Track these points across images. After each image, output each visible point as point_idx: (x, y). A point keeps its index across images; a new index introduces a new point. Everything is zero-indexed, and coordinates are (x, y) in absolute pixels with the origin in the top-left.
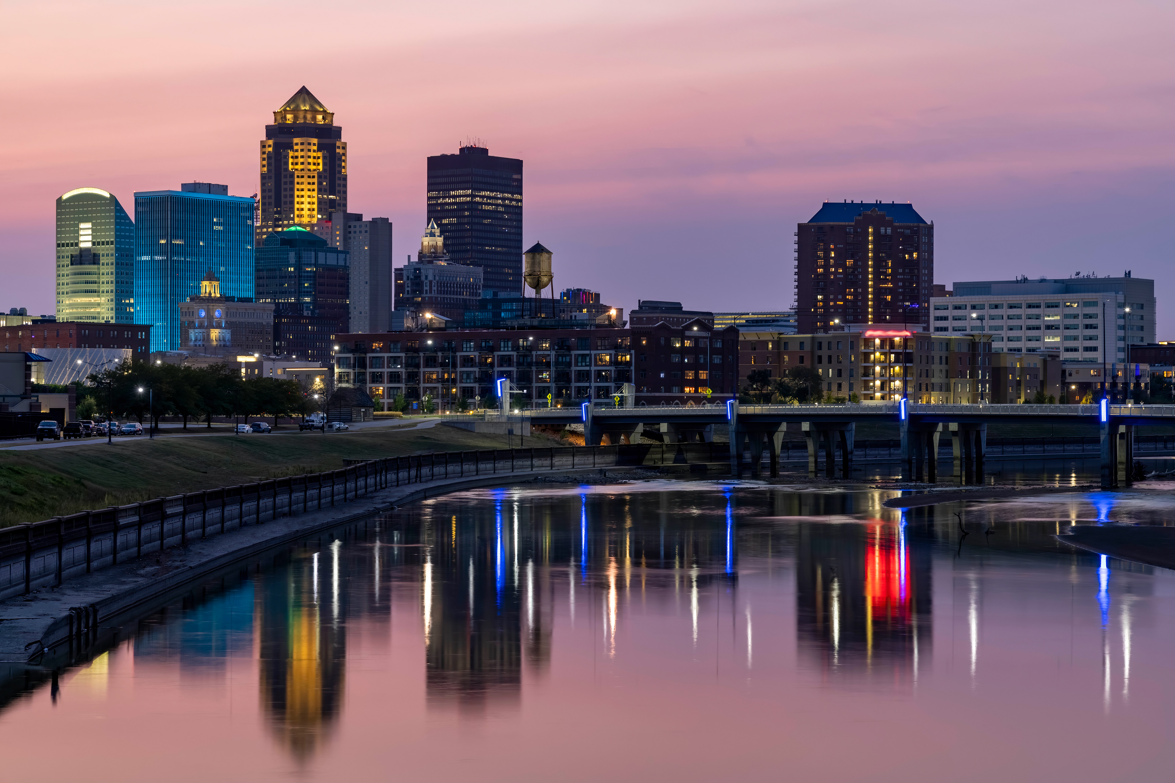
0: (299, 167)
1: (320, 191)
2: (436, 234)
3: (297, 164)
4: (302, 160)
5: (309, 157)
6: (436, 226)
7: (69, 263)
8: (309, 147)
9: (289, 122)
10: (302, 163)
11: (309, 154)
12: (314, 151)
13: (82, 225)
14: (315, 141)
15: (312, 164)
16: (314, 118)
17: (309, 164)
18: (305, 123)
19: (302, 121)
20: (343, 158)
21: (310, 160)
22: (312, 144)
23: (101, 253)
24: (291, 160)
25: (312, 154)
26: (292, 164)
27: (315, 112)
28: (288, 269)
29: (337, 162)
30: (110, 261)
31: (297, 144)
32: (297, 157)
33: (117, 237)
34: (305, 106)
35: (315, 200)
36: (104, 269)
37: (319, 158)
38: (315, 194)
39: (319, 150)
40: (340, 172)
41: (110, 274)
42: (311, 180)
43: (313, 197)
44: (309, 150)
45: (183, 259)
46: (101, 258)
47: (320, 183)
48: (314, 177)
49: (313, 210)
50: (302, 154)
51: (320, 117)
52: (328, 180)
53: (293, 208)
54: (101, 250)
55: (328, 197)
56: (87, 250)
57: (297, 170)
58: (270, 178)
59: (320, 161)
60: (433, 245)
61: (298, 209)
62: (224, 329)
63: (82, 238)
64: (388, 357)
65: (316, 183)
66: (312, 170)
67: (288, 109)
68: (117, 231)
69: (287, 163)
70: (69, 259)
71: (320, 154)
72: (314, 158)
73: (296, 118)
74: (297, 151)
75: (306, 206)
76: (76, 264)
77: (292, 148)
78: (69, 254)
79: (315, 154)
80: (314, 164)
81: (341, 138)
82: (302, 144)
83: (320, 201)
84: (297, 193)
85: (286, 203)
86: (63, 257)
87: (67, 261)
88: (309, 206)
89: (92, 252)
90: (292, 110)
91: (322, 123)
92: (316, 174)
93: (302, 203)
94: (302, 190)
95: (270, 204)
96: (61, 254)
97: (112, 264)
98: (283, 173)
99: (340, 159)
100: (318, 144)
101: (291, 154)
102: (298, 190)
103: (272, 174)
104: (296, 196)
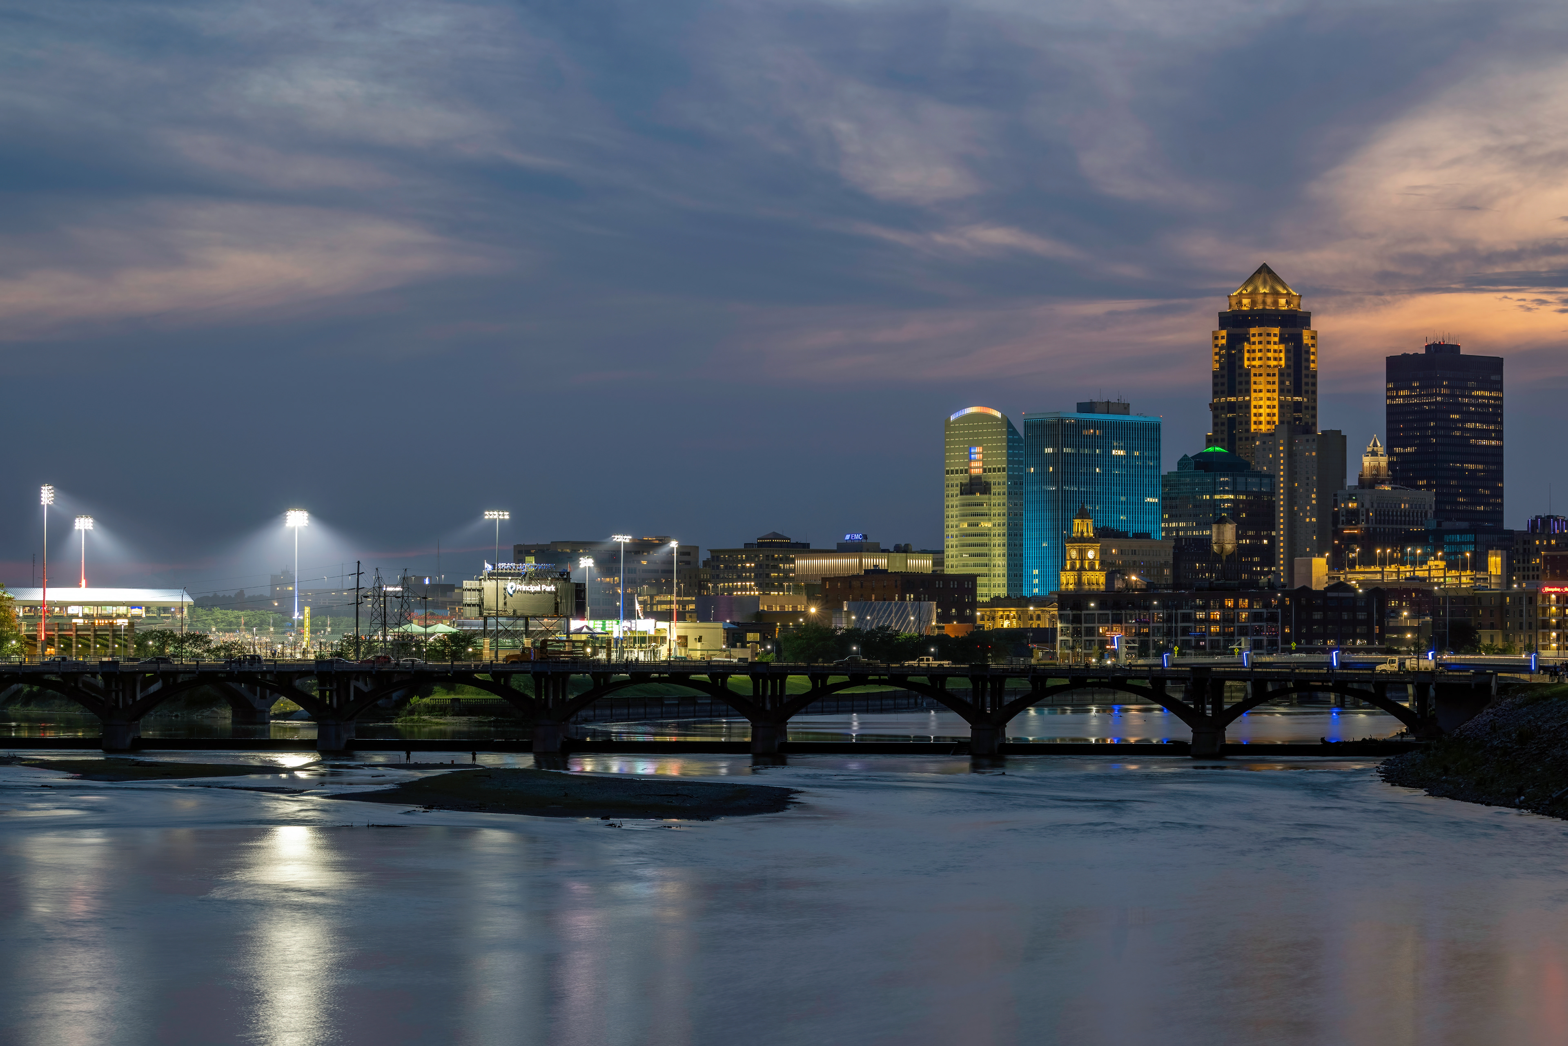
0: (1256, 363)
1: (1281, 392)
2: (1379, 453)
3: (1254, 359)
4: (1259, 355)
5: (1269, 351)
7: (959, 492)
8: (1268, 339)
9: (1245, 309)
10: (1260, 359)
11: (1269, 347)
12: (1275, 343)
13: (973, 450)
14: (1276, 330)
15: (1272, 359)
16: (1276, 303)
17: (1269, 359)
18: (1264, 309)
19: (1261, 307)
20: (1312, 350)
21: (1270, 355)
22: (1272, 335)
23: (992, 481)
24: (1246, 355)
25: (1272, 347)
26: (1248, 359)
27: (1278, 294)
28: (1203, 497)
29: (1304, 356)
30: (1002, 491)
31: (1254, 335)
32: (1254, 351)
33: (1009, 461)
34: (1265, 287)
35: (1276, 403)
36: (995, 500)
37: (1281, 351)
38: (1276, 395)
39: (1282, 341)
40: (1308, 368)
41: (1002, 505)
42: (1270, 379)
43: (1274, 399)
44: (1269, 343)
45: (1076, 489)
46: (992, 486)
47: (1282, 383)
48: (1274, 375)
49: (1274, 415)
50: (1260, 347)
51: (1282, 301)
52: (1292, 378)
53: (1249, 413)
54: (992, 477)
55: (1292, 399)
56: (978, 478)
57: (1254, 366)
58: (1223, 376)
59: (1282, 355)
60: (1375, 465)
61: (1255, 415)
62: (1097, 571)
63: (973, 464)
65: (1277, 383)
66: (1272, 366)
67: (1244, 292)
68: (1009, 454)
69: (1241, 359)
70: (959, 488)
71: (1282, 347)
72: (1275, 351)
73: (1254, 303)
74: (1254, 343)
75: (1264, 411)
76: (967, 494)
77: (1248, 340)
78: (958, 482)
79: (1276, 347)
80: (1275, 359)
81: (1309, 326)
82: (1260, 335)
83: (1281, 406)
84: (1253, 395)
85: (1240, 407)
86: (952, 486)
87: (957, 490)
88: (1268, 411)
89: (983, 480)
90: (1251, 293)
91: (1286, 308)
92: (1276, 371)
93: (1261, 407)
94: (1261, 391)
95: (1223, 408)
96: (950, 482)
97: (1004, 494)
98: (1238, 371)
99: (1308, 352)
100: (1281, 335)
101: (1247, 346)
102: (1255, 391)
103: (1225, 372)
104: (1252, 399)
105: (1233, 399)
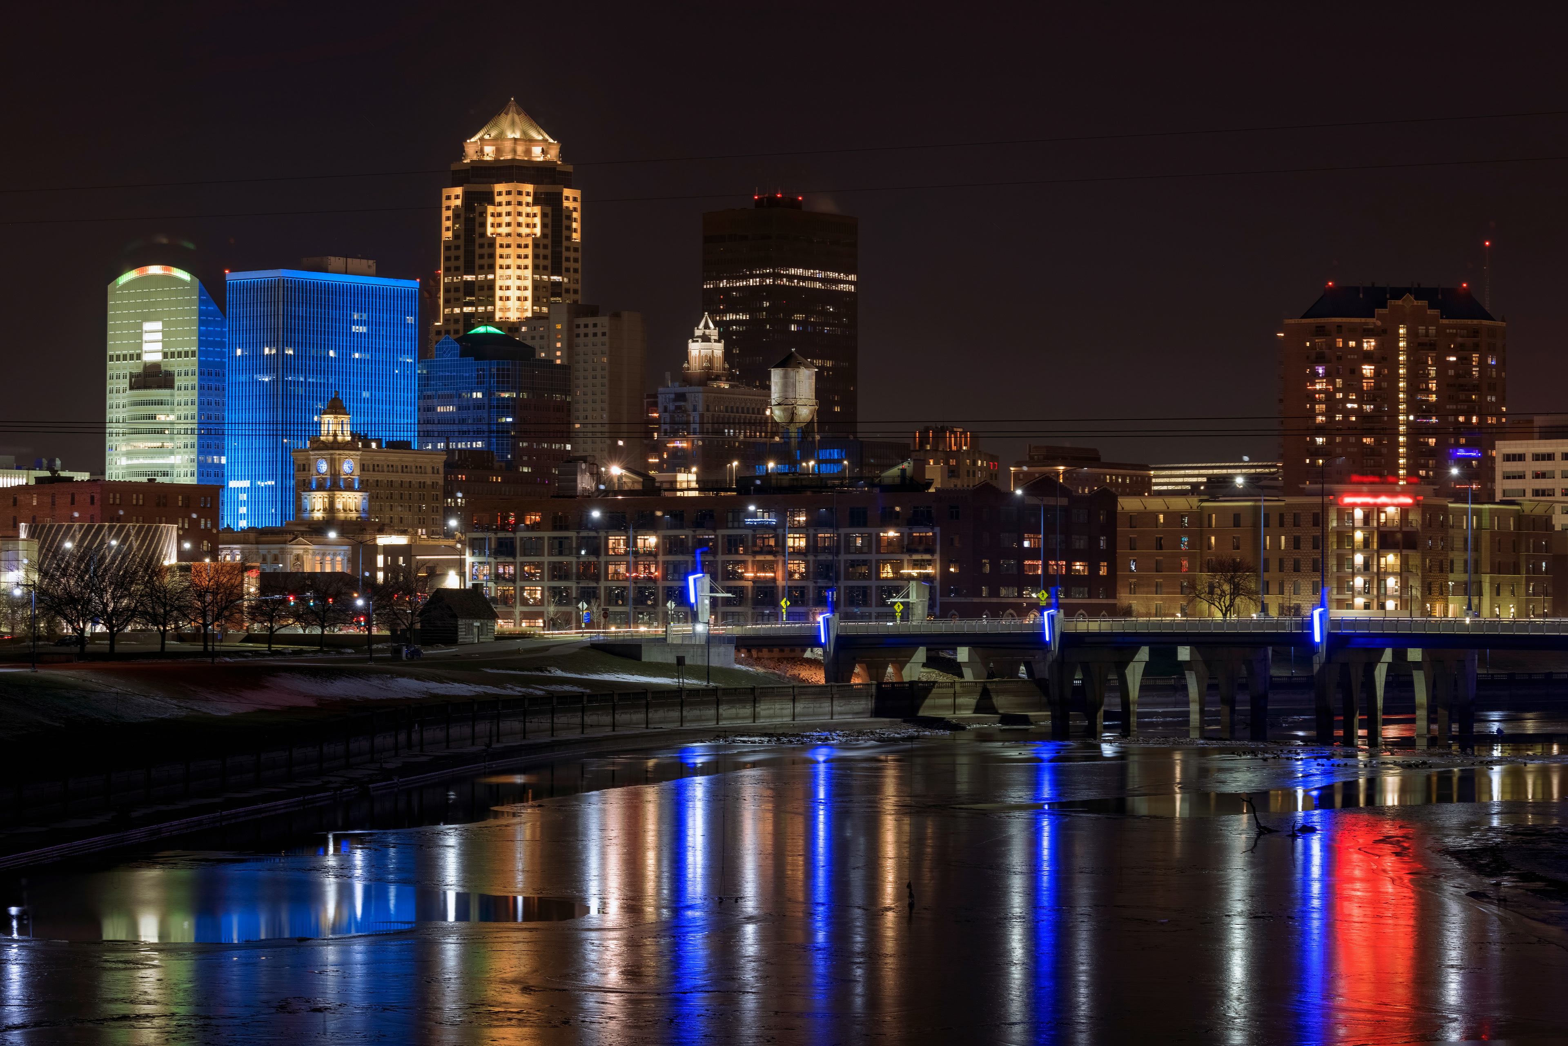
0: (504, 230)
1: (536, 268)
2: (713, 338)
3: (499, 225)
4: (508, 219)
5: (520, 214)
6: (711, 325)
7: (127, 386)
8: (520, 198)
9: (488, 158)
10: (508, 224)
11: (520, 209)
12: (528, 204)
13: (147, 326)
14: (529, 188)
15: (524, 225)
16: (528, 152)
17: (519, 225)
18: (513, 160)
19: (509, 157)
20: (575, 215)
21: (520, 219)
22: (524, 194)
23: (176, 370)
24: (490, 220)
25: (525, 209)
26: (492, 225)
27: (530, 141)
28: (471, 395)
29: (565, 222)
30: (190, 384)
31: (500, 194)
32: (500, 215)
33: (201, 343)
34: (514, 132)
35: (529, 283)
36: (179, 396)
37: (535, 215)
38: (528, 273)
39: (535, 203)
40: (569, 238)
41: (190, 403)
42: (522, 252)
43: (526, 278)
44: (520, 204)
45: (302, 379)
46: (176, 378)
47: (536, 257)
48: (526, 246)
49: (526, 299)
50: (509, 209)
51: (538, 150)
52: (550, 252)
53: (493, 296)
54: (175, 365)
55: (549, 278)
56: (156, 366)
57: (500, 235)
58: (457, 248)
59: (537, 220)
60: (706, 356)
61: (501, 299)
62: (357, 491)
63: (146, 347)
64: (549, 538)
65: (530, 257)
66: (524, 234)
67: (487, 137)
68: (201, 334)
69: (483, 225)
70: (127, 380)
71: (537, 210)
72: (528, 215)
73: (498, 151)
74: (500, 204)
75: (513, 293)
76: (139, 388)
77: (491, 200)
78: (127, 372)
79: (529, 210)
80: (528, 226)
81: (571, 184)
82: (509, 193)
83: (536, 286)
84: (499, 272)
85: (481, 288)
86: (118, 377)
87: (125, 383)
88: (519, 293)
89: (163, 368)
90: (495, 139)
91: (541, 159)
92: (529, 241)
93: (508, 288)
94: (508, 267)
95: (457, 290)
96: (115, 373)
97: (193, 388)
98: (478, 241)
99: (569, 218)
100: (535, 194)
101: (490, 209)
102: (501, 267)
103: (461, 242)
104: (497, 278)
105: (469, 278)
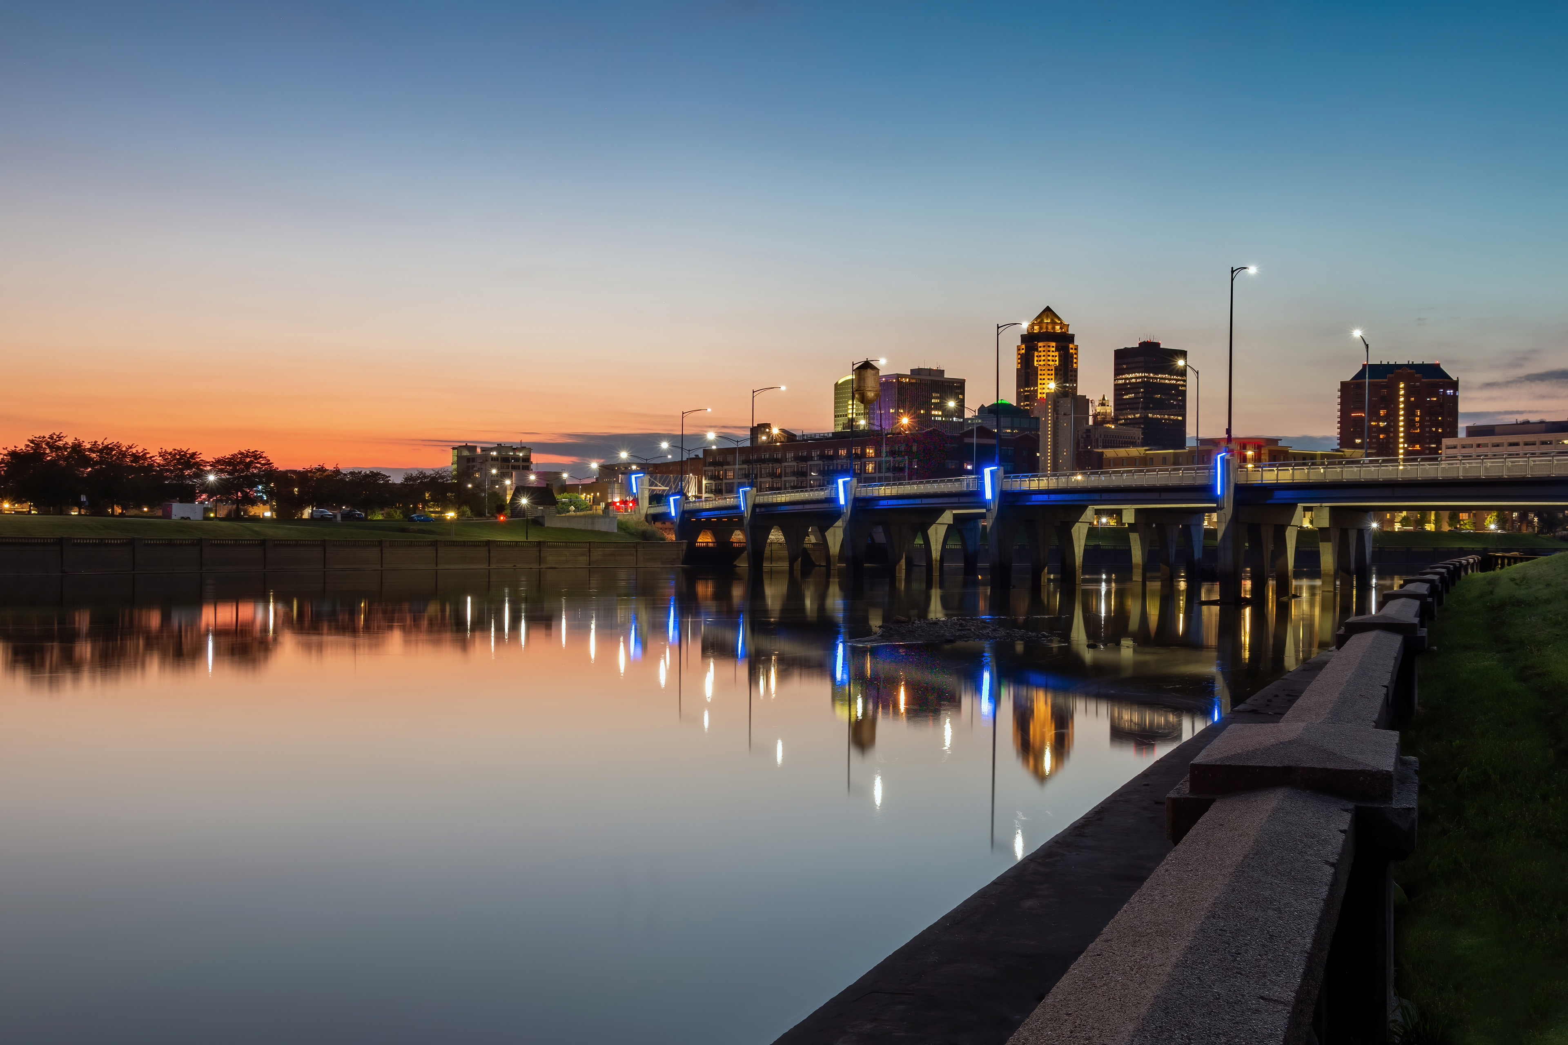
0: (1042, 363)
1: (1056, 380)
3: (1040, 361)
4: (1044, 358)
5: (1049, 356)
8: (1049, 349)
9: (1037, 332)
10: (1044, 360)
11: (1049, 353)
12: (1053, 351)
14: (1054, 344)
15: (1051, 361)
16: (1054, 328)
17: (1049, 360)
18: (1047, 332)
19: (1045, 331)
20: (1075, 356)
21: (1049, 358)
22: (1051, 347)
24: (1036, 359)
25: (1051, 354)
26: (1037, 361)
27: (1055, 324)
29: (1070, 359)
31: (1040, 347)
32: (1040, 356)
34: (1047, 319)
37: (1056, 356)
38: (1053, 382)
39: (1057, 351)
40: (1072, 366)
42: (1050, 372)
44: (1049, 351)
47: (1057, 375)
48: (1052, 370)
50: (1044, 353)
51: (1058, 327)
52: (1063, 372)
53: (1037, 392)
55: (1063, 384)
57: (1040, 365)
59: (1057, 358)
61: (1041, 393)
65: (1054, 375)
66: (1051, 365)
67: (1035, 322)
69: (1034, 361)
71: (1057, 354)
72: (1053, 356)
73: (1041, 328)
74: (1040, 351)
75: (1046, 391)
77: (1037, 350)
78: (842, 422)
79: (1053, 354)
80: (1053, 361)
81: (1073, 342)
82: (1044, 346)
84: (1040, 382)
85: (1033, 385)
90: (1039, 323)
91: (1060, 332)
92: (1053, 368)
94: (1044, 379)
98: (1031, 368)
99: (1072, 357)
100: (1056, 347)
101: (1036, 354)
102: (1041, 379)
103: (1024, 369)
104: (1039, 388)
